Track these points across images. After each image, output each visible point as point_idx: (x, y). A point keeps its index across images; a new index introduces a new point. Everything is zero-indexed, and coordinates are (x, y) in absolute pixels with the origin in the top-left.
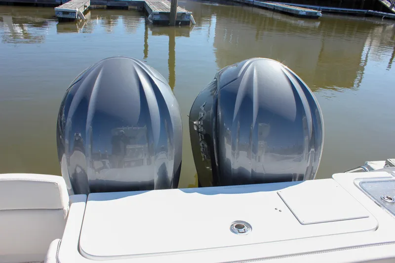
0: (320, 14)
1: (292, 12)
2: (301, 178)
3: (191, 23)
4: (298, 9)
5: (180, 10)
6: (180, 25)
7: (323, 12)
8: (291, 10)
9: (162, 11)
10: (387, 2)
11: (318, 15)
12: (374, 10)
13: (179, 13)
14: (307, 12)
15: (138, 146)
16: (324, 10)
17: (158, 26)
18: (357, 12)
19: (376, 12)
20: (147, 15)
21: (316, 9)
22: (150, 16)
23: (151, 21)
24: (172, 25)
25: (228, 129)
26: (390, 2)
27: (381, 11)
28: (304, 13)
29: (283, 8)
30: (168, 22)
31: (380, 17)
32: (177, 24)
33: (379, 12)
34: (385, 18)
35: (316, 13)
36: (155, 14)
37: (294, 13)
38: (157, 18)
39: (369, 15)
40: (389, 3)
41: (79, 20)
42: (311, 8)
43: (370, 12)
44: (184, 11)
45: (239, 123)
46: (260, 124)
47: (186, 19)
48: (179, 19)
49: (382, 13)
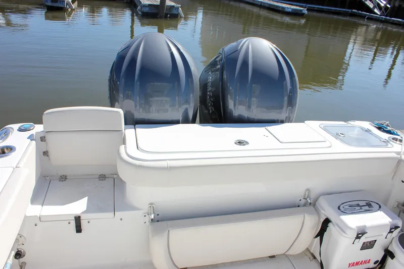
0: (305, 11)
1: (278, 9)
2: (282, 122)
3: (179, 16)
4: (284, 5)
5: (169, 3)
6: (169, 17)
7: (308, 10)
8: (277, 6)
9: (151, 3)
10: (370, 2)
11: (303, 12)
12: (358, 10)
13: (167, 6)
14: (292, 9)
15: (165, 99)
16: (310, 8)
17: (147, 18)
18: (342, 12)
19: (360, 12)
20: (136, 6)
21: (302, 7)
22: (139, 7)
23: (140, 13)
24: (161, 17)
25: (231, 88)
26: (372, 2)
27: (365, 12)
28: (290, 10)
29: (270, 4)
30: (157, 14)
31: (363, 17)
32: (166, 17)
33: (363, 13)
34: (368, 18)
35: (301, 10)
36: (145, 6)
37: (280, 9)
38: (146, 10)
39: (353, 15)
40: (372, 4)
41: (68, 9)
42: (297, 5)
43: (354, 12)
44: (173, 4)
45: (238, 84)
46: (253, 85)
47: (174, 12)
48: (167, 12)
49: (365, 13)
